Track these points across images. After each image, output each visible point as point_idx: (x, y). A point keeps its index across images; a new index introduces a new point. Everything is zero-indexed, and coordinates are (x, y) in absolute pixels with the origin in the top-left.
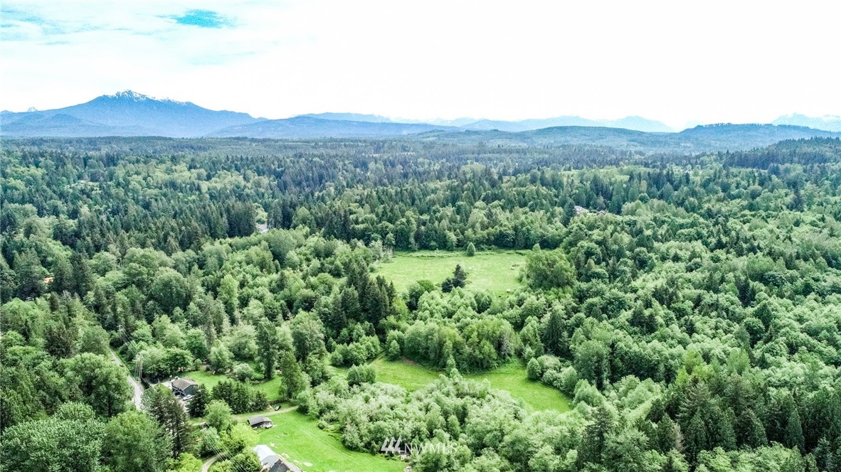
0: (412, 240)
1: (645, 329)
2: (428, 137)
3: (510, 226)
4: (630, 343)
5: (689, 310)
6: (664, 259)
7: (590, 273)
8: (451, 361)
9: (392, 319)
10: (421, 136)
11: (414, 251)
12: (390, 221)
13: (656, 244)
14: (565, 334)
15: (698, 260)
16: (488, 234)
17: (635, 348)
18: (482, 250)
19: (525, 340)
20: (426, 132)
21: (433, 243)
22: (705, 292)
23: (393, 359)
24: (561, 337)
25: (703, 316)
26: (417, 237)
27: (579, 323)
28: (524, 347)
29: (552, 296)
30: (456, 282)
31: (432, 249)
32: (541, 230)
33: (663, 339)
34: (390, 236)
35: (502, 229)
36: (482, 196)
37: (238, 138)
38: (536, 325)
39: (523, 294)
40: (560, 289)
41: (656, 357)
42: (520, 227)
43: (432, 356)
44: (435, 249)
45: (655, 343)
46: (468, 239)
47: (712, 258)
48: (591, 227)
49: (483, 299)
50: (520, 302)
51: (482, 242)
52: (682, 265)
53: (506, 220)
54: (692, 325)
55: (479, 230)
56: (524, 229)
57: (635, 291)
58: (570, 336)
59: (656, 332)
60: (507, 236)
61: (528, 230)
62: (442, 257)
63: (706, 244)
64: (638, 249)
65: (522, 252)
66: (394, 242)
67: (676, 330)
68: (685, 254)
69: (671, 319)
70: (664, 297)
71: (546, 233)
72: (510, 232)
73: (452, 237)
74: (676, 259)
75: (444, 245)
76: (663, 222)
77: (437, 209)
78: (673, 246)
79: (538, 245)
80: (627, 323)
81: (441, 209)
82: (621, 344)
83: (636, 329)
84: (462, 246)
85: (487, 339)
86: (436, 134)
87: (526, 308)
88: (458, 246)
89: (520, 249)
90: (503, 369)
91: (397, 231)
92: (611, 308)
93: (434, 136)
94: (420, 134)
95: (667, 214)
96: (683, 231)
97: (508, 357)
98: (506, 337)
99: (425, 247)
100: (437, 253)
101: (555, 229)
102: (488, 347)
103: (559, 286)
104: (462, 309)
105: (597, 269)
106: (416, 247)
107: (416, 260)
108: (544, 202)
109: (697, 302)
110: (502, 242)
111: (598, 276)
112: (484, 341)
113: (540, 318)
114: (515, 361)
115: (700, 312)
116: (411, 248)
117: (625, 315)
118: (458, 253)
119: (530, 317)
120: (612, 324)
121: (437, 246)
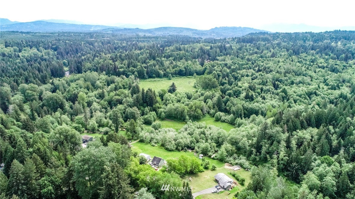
0: (146, 74)
3: (183, 67)
6: (243, 76)
7: (222, 82)
9: (158, 105)
10: (104, 31)
11: (147, 79)
12: (134, 67)
13: (238, 71)
14: (223, 104)
15: (255, 76)
16: (175, 71)
17: (250, 106)
18: (174, 77)
19: (209, 107)
21: (154, 75)
22: (263, 86)
23: (163, 119)
24: (222, 105)
26: (147, 73)
27: (228, 100)
28: (210, 110)
29: (214, 91)
31: (154, 78)
32: (195, 68)
34: (136, 73)
35: (181, 68)
36: (163, 56)
38: (211, 102)
41: (257, 108)
42: (187, 67)
43: (179, 117)
46: (168, 73)
47: (260, 75)
51: (173, 74)
52: (250, 78)
53: (181, 65)
54: (264, 97)
55: (172, 69)
56: (189, 68)
57: (241, 87)
58: (225, 105)
60: (183, 71)
61: (190, 68)
62: (159, 81)
66: (138, 76)
69: (257, 96)
70: (252, 88)
71: (197, 69)
72: (184, 69)
73: (162, 72)
74: (247, 76)
75: (159, 76)
76: (235, 63)
78: (244, 71)
79: (195, 74)
80: (244, 98)
83: (248, 100)
84: (166, 76)
87: (205, 96)
88: (164, 76)
90: (205, 119)
91: (138, 71)
92: (237, 94)
95: (236, 60)
96: (244, 66)
97: (205, 114)
99: (151, 77)
101: (199, 68)
102: (200, 111)
104: (183, 98)
105: (224, 81)
106: (147, 77)
107: (148, 82)
108: (189, 57)
109: (261, 89)
110: (181, 74)
111: (225, 83)
112: (197, 109)
113: (211, 99)
114: (208, 116)
116: (145, 78)
117: (243, 96)
118: (164, 79)
119: (208, 100)
120: (239, 99)
121: (156, 76)
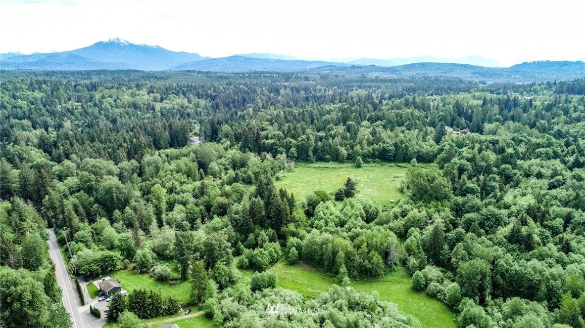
0: (311, 153)
1: (523, 246)
2: (324, 70)
3: (391, 143)
4: (510, 261)
5: (561, 228)
6: (527, 175)
7: (464, 188)
8: (343, 269)
9: (292, 227)
10: (319, 70)
11: (312, 162)
12: (293, 137)
13: (519, 162)
14: (446, 247)
15: (560, 178)
16: (373, 150)
17: (516, 266)
18: (368, 162)
19: (409, 250)
20: (323, 67)
21: (328, 156)
22: (574, 210)
23: (292, 263)
24: (442, 249)
25: (577, 234)
26: (315, 151)
27: (459, 239)
28: (408, 257)
29: (433, 210)
30: (347, 192)
31: (327, 161)
32: (418, 147)
33: (541, 257)
34: (293, 150)
35: (385, 145)
36: (367, 117)
37: (189, 71)
38: (419, 236)
39: (405, 206)
40: (439, 203)
41: (537, 277)
42: (400, 144)
43: (326, 263)
44: (329, 161)
45: (535, 262)
46: (356, 153)
47: (574, 177)
48: (460, 145)
49: (371, 211)
50: (404, 214)
51: (369, 157)
52: (545, 182)
53: (388, 138)
54: (568, 244)
55: (366, 147)
56: (403, 146)
57: (507, 207)
58: (451, 249)
59: (534, 251)
60: (389, 151)
61: (406, 146)
62: (335, 168)
63: (564, 162)
64: (503, 166)
65: (402, 165)
66: (296, 155)
67: (552, 248)
68: (547, 172)
69: (547, 237)
70: (536, 214)
71: (422, 150)
72: (392, 148)
73: (344, 151)
74: (539, 176)
75: (337, 158)
76: (521, 141)
77: (331, 127)
78: (534, 163)
79: (415, 159)
80: (505, 240)
81: (334, 127)
82: (502, 262)
83: (514, 246)
84: (351, 159)
85: (376, 250)
86: (330, 68)
87: (409, 220)
88: (348, 159)
89: (400, 163)
90: (389, 278)
91: (298, 146)
92: (489, 225)
93: (329, 70)
94: (319, 68)
95: (524, 134)
96: (541, 150)
97: (394, 266)
98: (393, 248)
99: (320, 159)
100: (331, 164)
101: (428, 146)
102: (377, 258)
103: (437, 199)
104: (353, 219)
105: (470, 184)
106: (314, 160)
107: (313, 170)
108: (418, 122)
109: (568, 219)
110: (384, 157)
111: (472, 191)
112: (372, 252)
113: (421, 229)
114: (400, 270)
115: (573, 230)
116: (309, 160)
117: (503, 232)
118: (348, 165)
119: (412, 228)
120: (490, 239)
121: (331, 158)
